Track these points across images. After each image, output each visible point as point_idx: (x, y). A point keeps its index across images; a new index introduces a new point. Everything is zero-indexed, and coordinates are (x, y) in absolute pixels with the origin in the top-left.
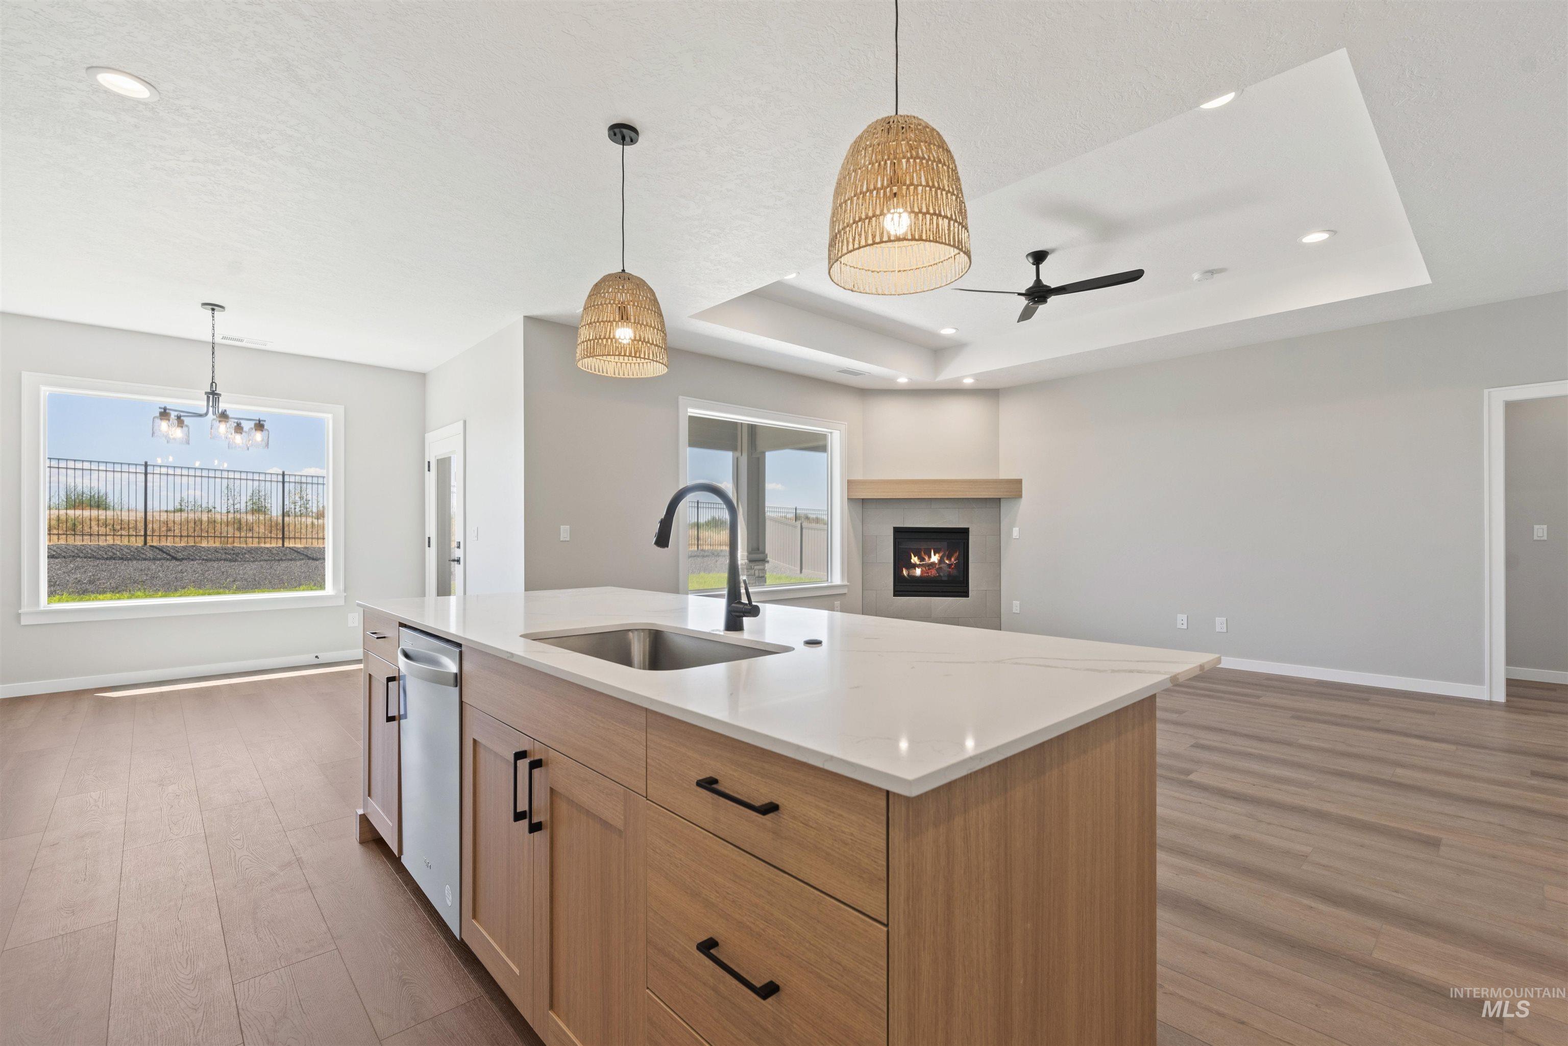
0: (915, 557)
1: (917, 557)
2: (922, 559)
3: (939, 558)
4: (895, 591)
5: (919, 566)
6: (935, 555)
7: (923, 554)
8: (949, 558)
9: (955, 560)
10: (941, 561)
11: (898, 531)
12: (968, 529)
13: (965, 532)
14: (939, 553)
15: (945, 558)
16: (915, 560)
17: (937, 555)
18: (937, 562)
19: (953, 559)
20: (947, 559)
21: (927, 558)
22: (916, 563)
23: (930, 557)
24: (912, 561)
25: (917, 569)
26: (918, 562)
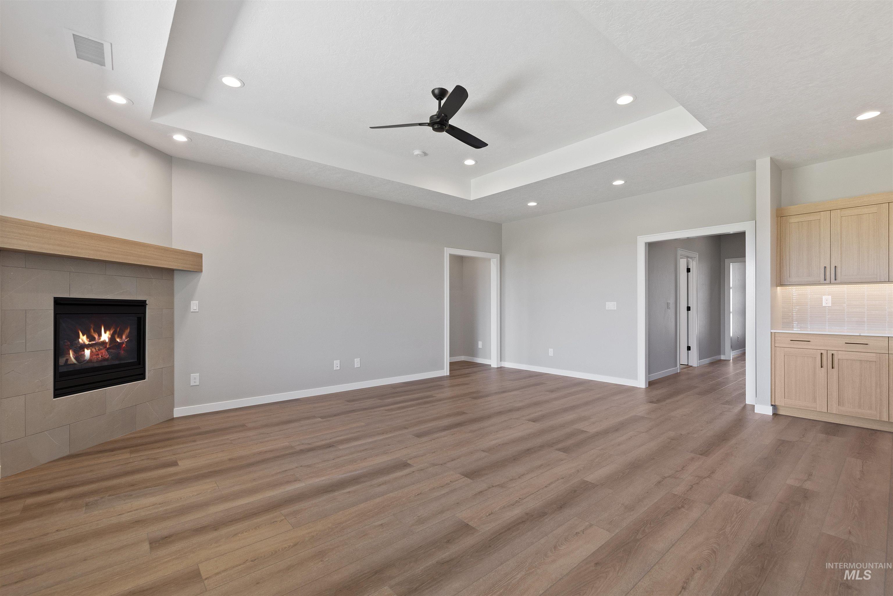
0: (83, 335)
1: (85, 336)
2: (91, 338)
3: (110, 336)
4: (55, 390)
5: (88, 346)
6: (105, 333)
7: (92, 331)
8: (120, 337)
9: (126, 338)
11: (59, 302)
12: (145, 301)
13: (142, 305)
14: (109, 330)
15: (116, 336)
16: (83, 339)
17: (108, 333)
18: (107, 340)
19: (124, 337)
20: (118, 337)
21: (96, 337)
22: (84, 343)
23: (100, 335)
24: (80, 340)
25: (86, 350)
26: (87, 342)
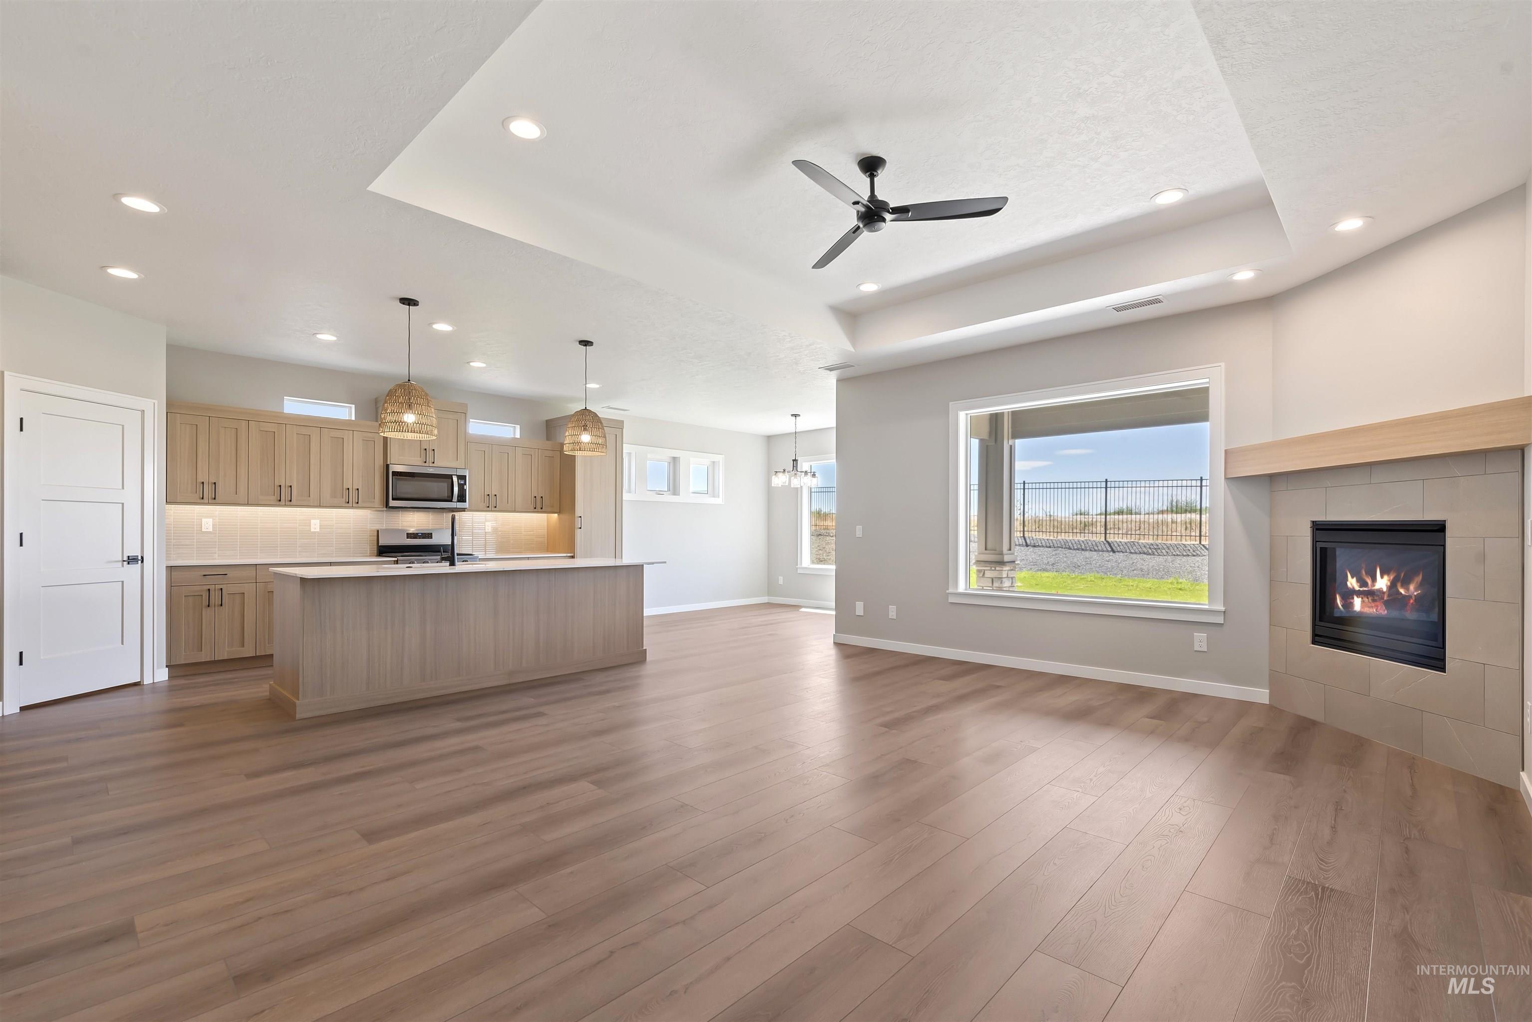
0: (1352, 577)
1: (1355, 579)
2: (1363, 583)
3: (1389, 584)
4: (1314, 634)
5: (1358, 593)
7: (1364, 573)
8: (1406, 586)
9: (1416, 590)
10: (1393, 586)
11: (1319, 528)
12: (1446, 525)
13: (1441, 530)
14: (1388, 573)
15: (1399, 585)
16: (1352, 583)
17: (1386, 577)
18: (1385, 589)
20: (1402, 586)
21: (1369, 581)
22: (1353, 588)
23: (1374, 579)
24: (1349, 584)
25: (1356, 598)
26: (1357, 588)
